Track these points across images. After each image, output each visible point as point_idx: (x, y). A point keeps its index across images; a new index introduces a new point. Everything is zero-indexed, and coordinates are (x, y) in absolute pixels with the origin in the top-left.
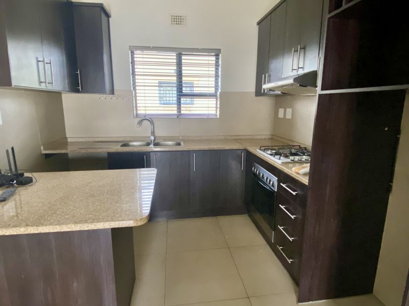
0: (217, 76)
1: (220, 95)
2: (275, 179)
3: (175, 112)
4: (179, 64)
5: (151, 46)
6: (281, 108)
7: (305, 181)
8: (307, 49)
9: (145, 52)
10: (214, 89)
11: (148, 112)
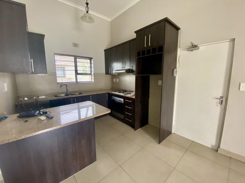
0: (91, 67)
1: (94, 74)
2: (122, 100)
3: (75, 81)
4: (76, 62)
5: (64, 54)
6: (114, 78)
7: (134, 97)
8: (126, 62)
9: (61, 56)
10: (90, 72)
11: (63, 81)
